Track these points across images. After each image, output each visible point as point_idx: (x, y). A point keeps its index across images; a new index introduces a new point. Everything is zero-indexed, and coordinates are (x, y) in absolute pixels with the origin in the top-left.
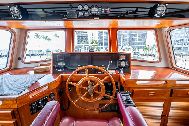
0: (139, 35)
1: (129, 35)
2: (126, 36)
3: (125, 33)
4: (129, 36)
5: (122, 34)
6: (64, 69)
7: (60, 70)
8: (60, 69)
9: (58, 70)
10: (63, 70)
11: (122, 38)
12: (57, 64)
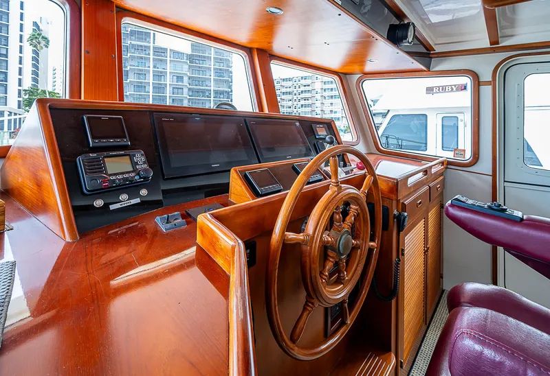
0: (216, 92)
1: (189, 89)
2: (180, 90)
3: (177, 82)
4: (191, 94)
5: (168, 83)
6: (144, 192)
7: (125, 200)
8: (124, 197)
9: (106, 205)
10: (138, 200)
11: (168, 95)
12: (96, 167)
